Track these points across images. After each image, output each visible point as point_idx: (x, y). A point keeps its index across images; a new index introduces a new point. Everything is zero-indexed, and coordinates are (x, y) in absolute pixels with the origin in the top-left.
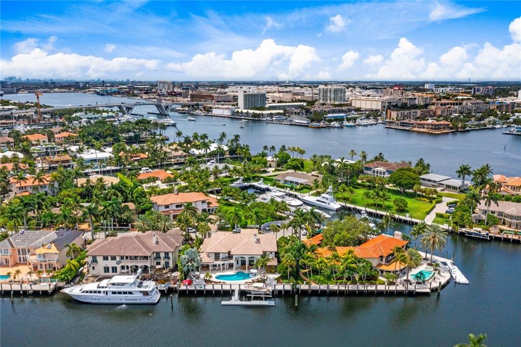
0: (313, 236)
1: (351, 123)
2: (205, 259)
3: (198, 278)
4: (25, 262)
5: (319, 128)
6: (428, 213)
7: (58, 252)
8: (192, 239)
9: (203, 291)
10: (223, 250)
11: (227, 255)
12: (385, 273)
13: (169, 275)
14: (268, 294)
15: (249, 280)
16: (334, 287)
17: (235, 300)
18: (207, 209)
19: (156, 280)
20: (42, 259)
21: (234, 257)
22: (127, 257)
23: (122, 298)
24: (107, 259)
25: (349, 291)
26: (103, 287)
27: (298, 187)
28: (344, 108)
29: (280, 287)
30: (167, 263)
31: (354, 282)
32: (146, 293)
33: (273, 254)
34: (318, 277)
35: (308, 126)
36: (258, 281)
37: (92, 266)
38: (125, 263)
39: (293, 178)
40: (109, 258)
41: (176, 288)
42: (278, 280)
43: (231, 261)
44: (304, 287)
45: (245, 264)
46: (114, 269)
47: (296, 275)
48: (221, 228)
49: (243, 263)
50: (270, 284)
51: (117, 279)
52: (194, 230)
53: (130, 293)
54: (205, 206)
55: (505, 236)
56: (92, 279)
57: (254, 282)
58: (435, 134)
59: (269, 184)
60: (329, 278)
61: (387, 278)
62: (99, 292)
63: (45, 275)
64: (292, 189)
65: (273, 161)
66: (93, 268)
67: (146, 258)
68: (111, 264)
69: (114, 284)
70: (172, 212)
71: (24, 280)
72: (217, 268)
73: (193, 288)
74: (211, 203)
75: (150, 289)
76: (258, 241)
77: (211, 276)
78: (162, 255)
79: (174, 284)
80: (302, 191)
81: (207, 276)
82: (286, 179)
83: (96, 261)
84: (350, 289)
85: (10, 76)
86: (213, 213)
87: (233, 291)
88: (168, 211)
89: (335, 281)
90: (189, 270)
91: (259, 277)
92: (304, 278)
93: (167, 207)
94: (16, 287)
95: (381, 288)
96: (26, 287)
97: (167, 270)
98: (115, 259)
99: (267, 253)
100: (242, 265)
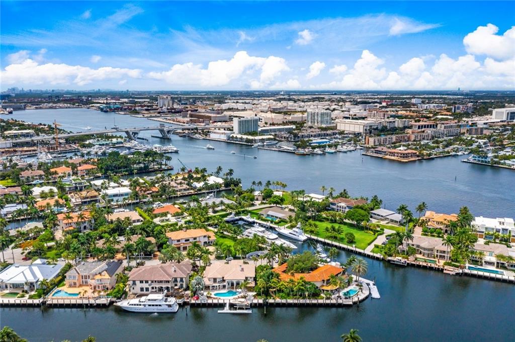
0: (282, 264)
1: (332, 150)
2: (207, 282)
3: (202, 295)
4: (86, 284)
5: (304, 155)
6: (369, 244)
7: (110, 278)
8: (197, 266)
9: (206, 304)
10: (219, 276)
11: (222, 279)
12: (325, 292)
13: (183, 293)
14: (248, 306)
15: (236, 296)
16: (290, 301)
17: (227, 310)
18: (207, 241)
19: (175, 297)
20: (99, 282)
21: (226, 281)
22: (155, 281)
23: (155, 309)
24: (143, 283)
25: (301, 304)
26: (142, 302)
27: (277, 220)
28: (329, 132)
29: (255, 301)
30: (182, 286)
31: (304, 298)
32: (170, 306)
33: (253, 279)
34: (281, 294)
35: (294, 153)
36: (242, 297)
37: (133, 287)
38: (154, 285)
39: (273, 212)
40: (144, 282)
41: (188, 302)
42: (255, 296)
43: (225, 284)
44: (271, 301)
45: (233, 285)
46: (147, 289)
47: (266, 293)
48: (219, 258)
49: (232, 284)
50: (249, 299)
51: (151, 296)
52: (199, 259)
53: (160, 305)
54: (206, 240)
55: (418, 263)
56: (133, 296)
57: (239, 298)
58: (403, 162)
59: (255, 218)
60: (288, 295)
61: (326, 295)
62: (140, 305)
63: (102, 293)
64: (272, 222)
65: (259, 196)
66: (133, 288)
67: (168, 282)
68: (145, 285)
69: (149, 300)
70: (182, 245)
71: (89, 297)
72: (215, 288)
73: (200, 302)
74: (210, 237)
75: (173, 303)
76: (242, 270)
77: (211, 294)
78: (179, 280)
79: (187, 299)
80: (280, 224)
81: (208, 294)
82: (268, 213)
83: (135, 284)
84: (301, 302)
85: (13, 87)
86: (212, 244)
87: (226, 304)
88: (180, 244)
89: (292, 297)
90: (196, 290)
91: (242, 294)
92: (272, 295)
93: (178, 241)
94: (85, 302)
95: (321, 301)
96: (92, 301)
97: (182, 290)
98: (148, 283)
99: (248, 279)
100: (232, 285)
